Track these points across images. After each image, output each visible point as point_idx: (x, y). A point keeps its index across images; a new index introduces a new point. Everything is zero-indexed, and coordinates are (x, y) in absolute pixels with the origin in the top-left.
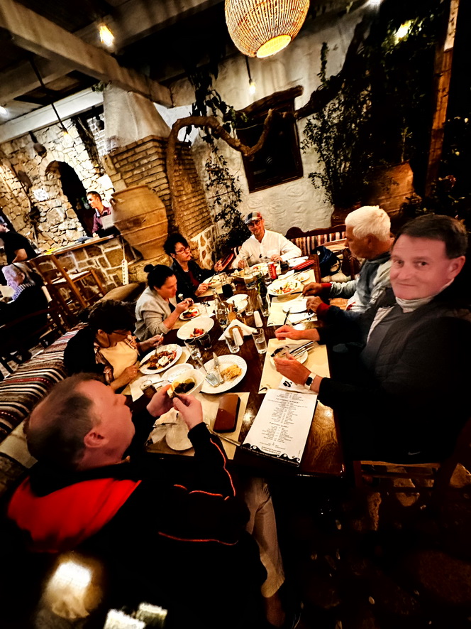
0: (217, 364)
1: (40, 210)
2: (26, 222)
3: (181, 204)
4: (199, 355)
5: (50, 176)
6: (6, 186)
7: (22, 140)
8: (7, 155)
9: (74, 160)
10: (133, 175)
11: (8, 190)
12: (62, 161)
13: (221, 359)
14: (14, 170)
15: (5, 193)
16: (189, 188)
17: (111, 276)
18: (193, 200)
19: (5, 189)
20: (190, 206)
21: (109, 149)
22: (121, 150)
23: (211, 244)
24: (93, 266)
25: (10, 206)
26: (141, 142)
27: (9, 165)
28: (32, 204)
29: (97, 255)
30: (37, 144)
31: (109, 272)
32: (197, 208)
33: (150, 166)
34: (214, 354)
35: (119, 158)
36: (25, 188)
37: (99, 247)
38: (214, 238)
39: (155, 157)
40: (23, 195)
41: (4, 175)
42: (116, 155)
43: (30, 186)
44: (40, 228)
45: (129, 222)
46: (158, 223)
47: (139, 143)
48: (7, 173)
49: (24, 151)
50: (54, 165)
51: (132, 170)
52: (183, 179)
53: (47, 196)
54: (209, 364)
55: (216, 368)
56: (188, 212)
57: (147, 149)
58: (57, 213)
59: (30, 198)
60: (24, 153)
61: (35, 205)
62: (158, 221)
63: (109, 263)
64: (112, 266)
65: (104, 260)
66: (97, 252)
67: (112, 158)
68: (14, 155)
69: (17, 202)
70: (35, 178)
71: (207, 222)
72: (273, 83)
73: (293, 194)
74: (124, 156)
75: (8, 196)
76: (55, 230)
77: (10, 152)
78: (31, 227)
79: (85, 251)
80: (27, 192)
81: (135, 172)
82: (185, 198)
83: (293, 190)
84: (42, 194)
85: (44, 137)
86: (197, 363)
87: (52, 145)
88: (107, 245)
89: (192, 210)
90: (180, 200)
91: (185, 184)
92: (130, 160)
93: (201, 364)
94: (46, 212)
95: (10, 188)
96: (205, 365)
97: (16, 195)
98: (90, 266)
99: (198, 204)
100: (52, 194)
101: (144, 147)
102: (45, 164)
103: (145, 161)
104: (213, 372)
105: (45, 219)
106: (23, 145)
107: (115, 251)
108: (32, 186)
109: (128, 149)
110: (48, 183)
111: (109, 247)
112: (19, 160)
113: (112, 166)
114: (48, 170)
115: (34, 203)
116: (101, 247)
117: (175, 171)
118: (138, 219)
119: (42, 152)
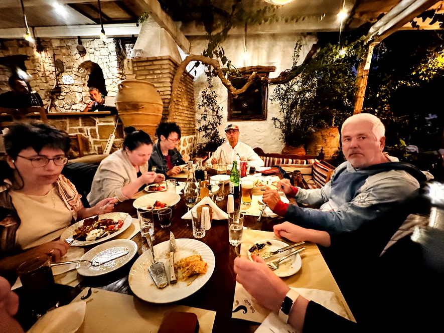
0: (173, 249)
1: (63, 90)
2: (46, 96)
3: (176, 110)
4: (151, 232)
5: (82, 70)
6: (42, 67)
7: (70, 41)
8: (54, 47)
9: (105, 64)
10: (146, 78)
11: (42, 70)
12: (96, 62)
13: (180, 242)
14: (54, 58)
15: (39, 71)
16: (186, 104)
17: (96, 146)
18: (186, 112)
19: (41, 68)
20: (183, 114)
21: (134, 56)
22: (142, 60)
23: (191, 148)
24: (83, 134)
25: (39, 81)
26: (160, 58)
27: (52, 53)
28: (57, 85)
29: (90, 126)
30: (80, 45)
31: (95, 142)
32: (187, 119)
33: (161, 76)
34: (172, 234)
35: (139, 64)
36: (57, 72)
37: (95, 119)
38: (193, 145)
39: (167, 71)
40: (53, 76)
41: (44, 59)
42: (137, 62)
43: (63, 71)
44: (56, 103)
45: (129, 105)
46: (154, 114)
47: (158, 58)
48: (47, 58)
49: (68, 48)
50: (88, 64)
51: (146, 75)
52: (183, 96)
53: (72, 82)
54: (162, 248)
55: (169, 255)
56: (180, 118)
57: (163, 64)
58: (75, 96)
59: (58, 80)
60: (68, 49)
61: (60, 86)
62: (154, 112)
63: (98, 135)
64: (100, 138)
65: (95, 131)
66: (91, 123)
67: (133, 62)
68: (59, 48)
69: (46, 79)
70: (69, 68)
71: (192, 131)
72: (258, 59)
73: (258, 130)
74: (143, 64)
75: (40, 74)
76: (68, 107)
77: (56, 46)
78: (49, 101)
79: (80, 120)
80: (57, 75)
81: (148, 77)
82: (180, 107)
83: (258, 127)
84: (69, 80)
85: (88, 44)
86: (146, 242)
87: (93, 50)
88: (103, 119)
89: (183, 118)
90: (176, 107)
91: (184, 100)
92: (147, 68)
93: (150, 245)
94: (66, 93)
95: (44, 69)
96: (155, 247)
97: (47, 75)
98: (79, 133)
99: (188, 116)
100: (76, 82)
101: (161, 62)
102: (82, 60)
103: (159, 72)
104: (164, 261)
105: (63, 97)
106: (69, 44)
107: (109, 126)
108: (63, 72)
109: (148, 60)
110: (77, 74)
111: (104, 122)
112: (61, 52)
113: (131, 68)
114: (83, 65)
115: (60, 84)
116: (97, 120)
117: (179, 87)
118: (137, 105)
119: (83, 52)
